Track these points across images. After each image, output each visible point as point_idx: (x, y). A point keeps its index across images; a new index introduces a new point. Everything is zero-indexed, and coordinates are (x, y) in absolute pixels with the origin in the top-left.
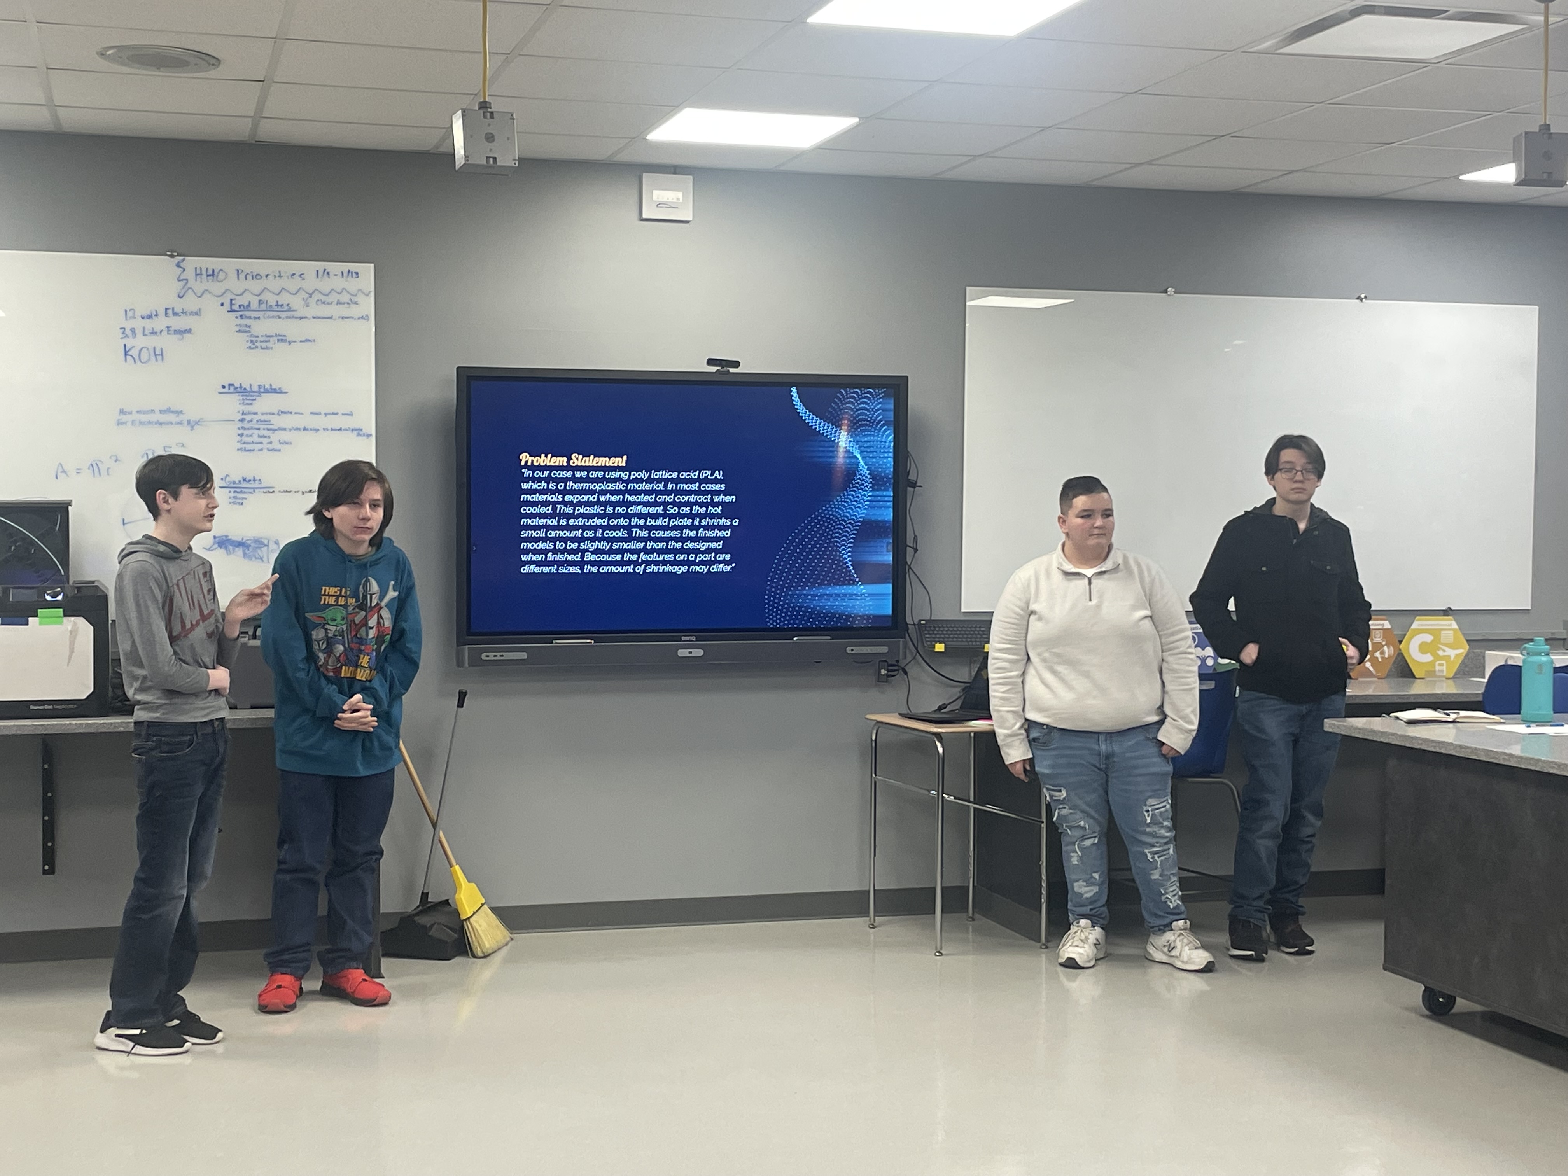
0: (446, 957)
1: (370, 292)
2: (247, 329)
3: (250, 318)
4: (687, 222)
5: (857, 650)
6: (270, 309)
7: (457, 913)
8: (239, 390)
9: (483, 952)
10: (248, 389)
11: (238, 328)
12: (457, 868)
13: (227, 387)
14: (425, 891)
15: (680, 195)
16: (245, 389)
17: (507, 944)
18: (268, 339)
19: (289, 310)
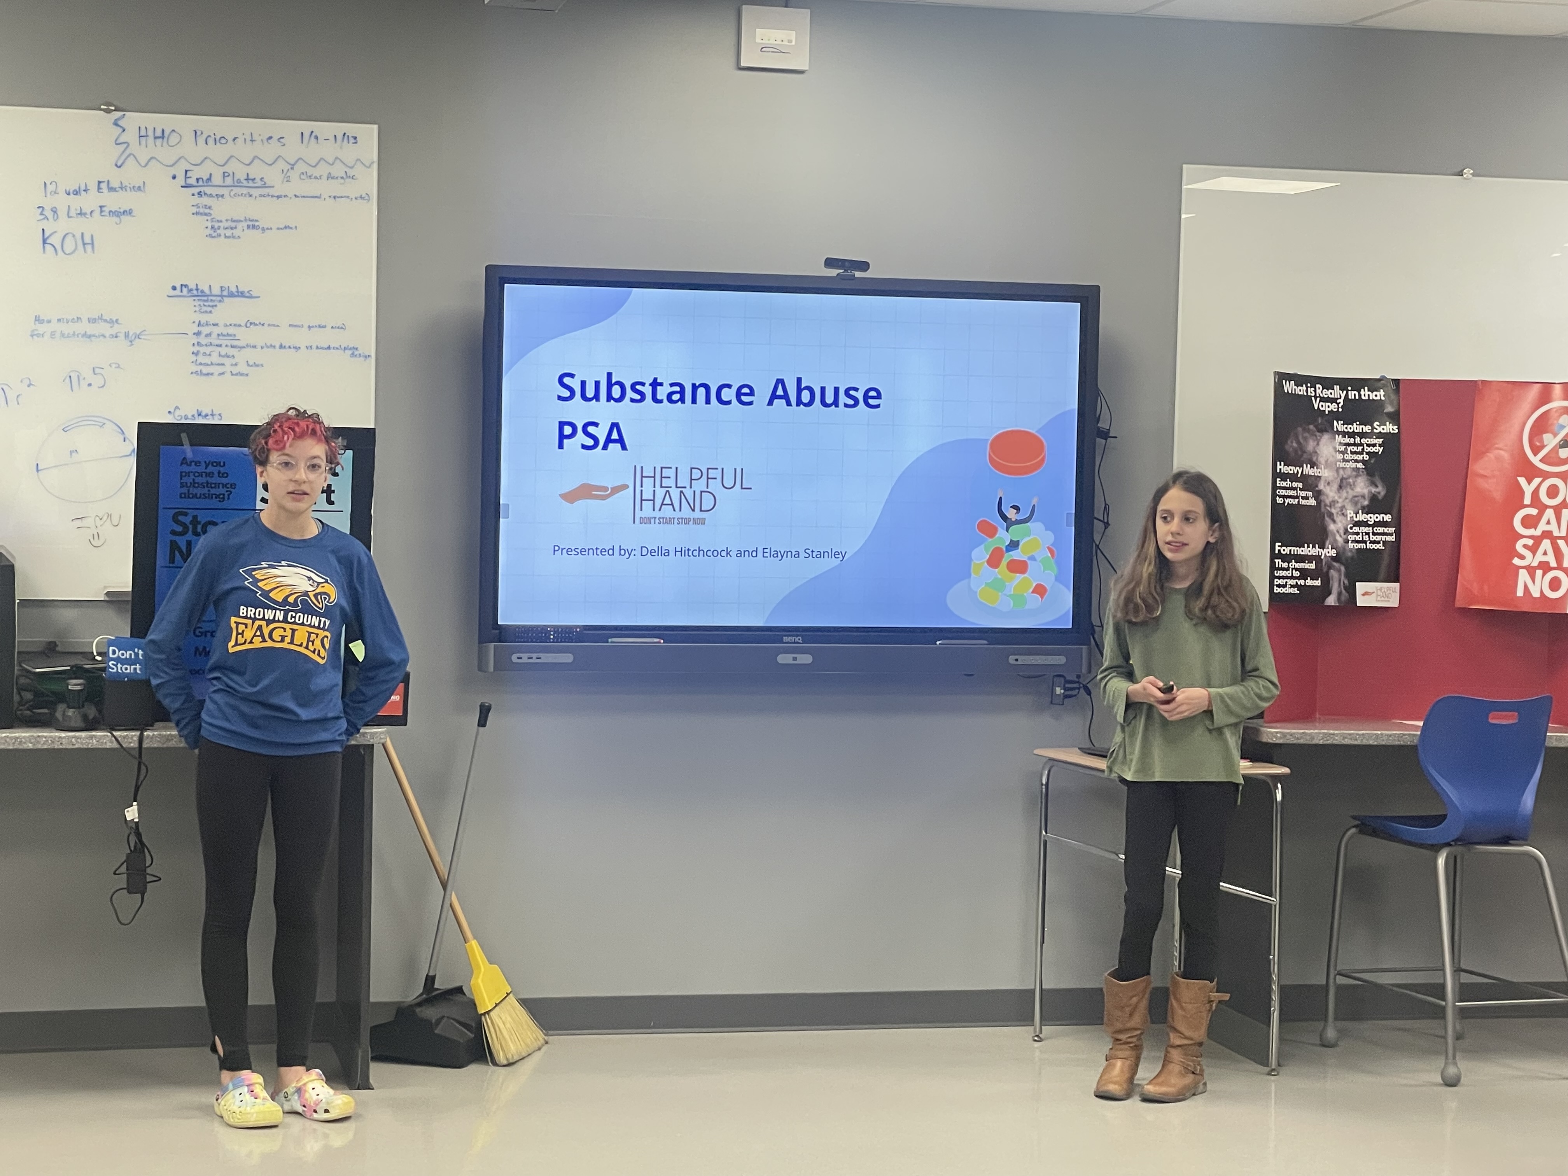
0: (458, 1065)
1: (373, 163)
2: (207, 211)
3: (211, 196)
4: (801, 72)
5: (1024, 660)
6: (238, 184)
7: (473, 1004)
8: (195, 292)
9: (507, 1059)
10: (207, 292)
11: (195, 210)
12: (474, 943)
13: (178, 288)
14: (431, 974)
15: (793, 35)
16: (202, 291)
17: (539, 1049)
18: (233, 225)
19: (265, 186)
